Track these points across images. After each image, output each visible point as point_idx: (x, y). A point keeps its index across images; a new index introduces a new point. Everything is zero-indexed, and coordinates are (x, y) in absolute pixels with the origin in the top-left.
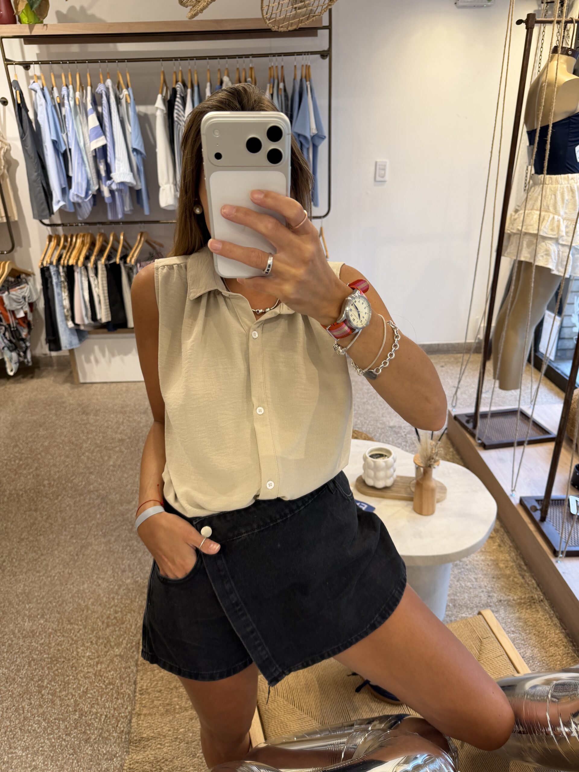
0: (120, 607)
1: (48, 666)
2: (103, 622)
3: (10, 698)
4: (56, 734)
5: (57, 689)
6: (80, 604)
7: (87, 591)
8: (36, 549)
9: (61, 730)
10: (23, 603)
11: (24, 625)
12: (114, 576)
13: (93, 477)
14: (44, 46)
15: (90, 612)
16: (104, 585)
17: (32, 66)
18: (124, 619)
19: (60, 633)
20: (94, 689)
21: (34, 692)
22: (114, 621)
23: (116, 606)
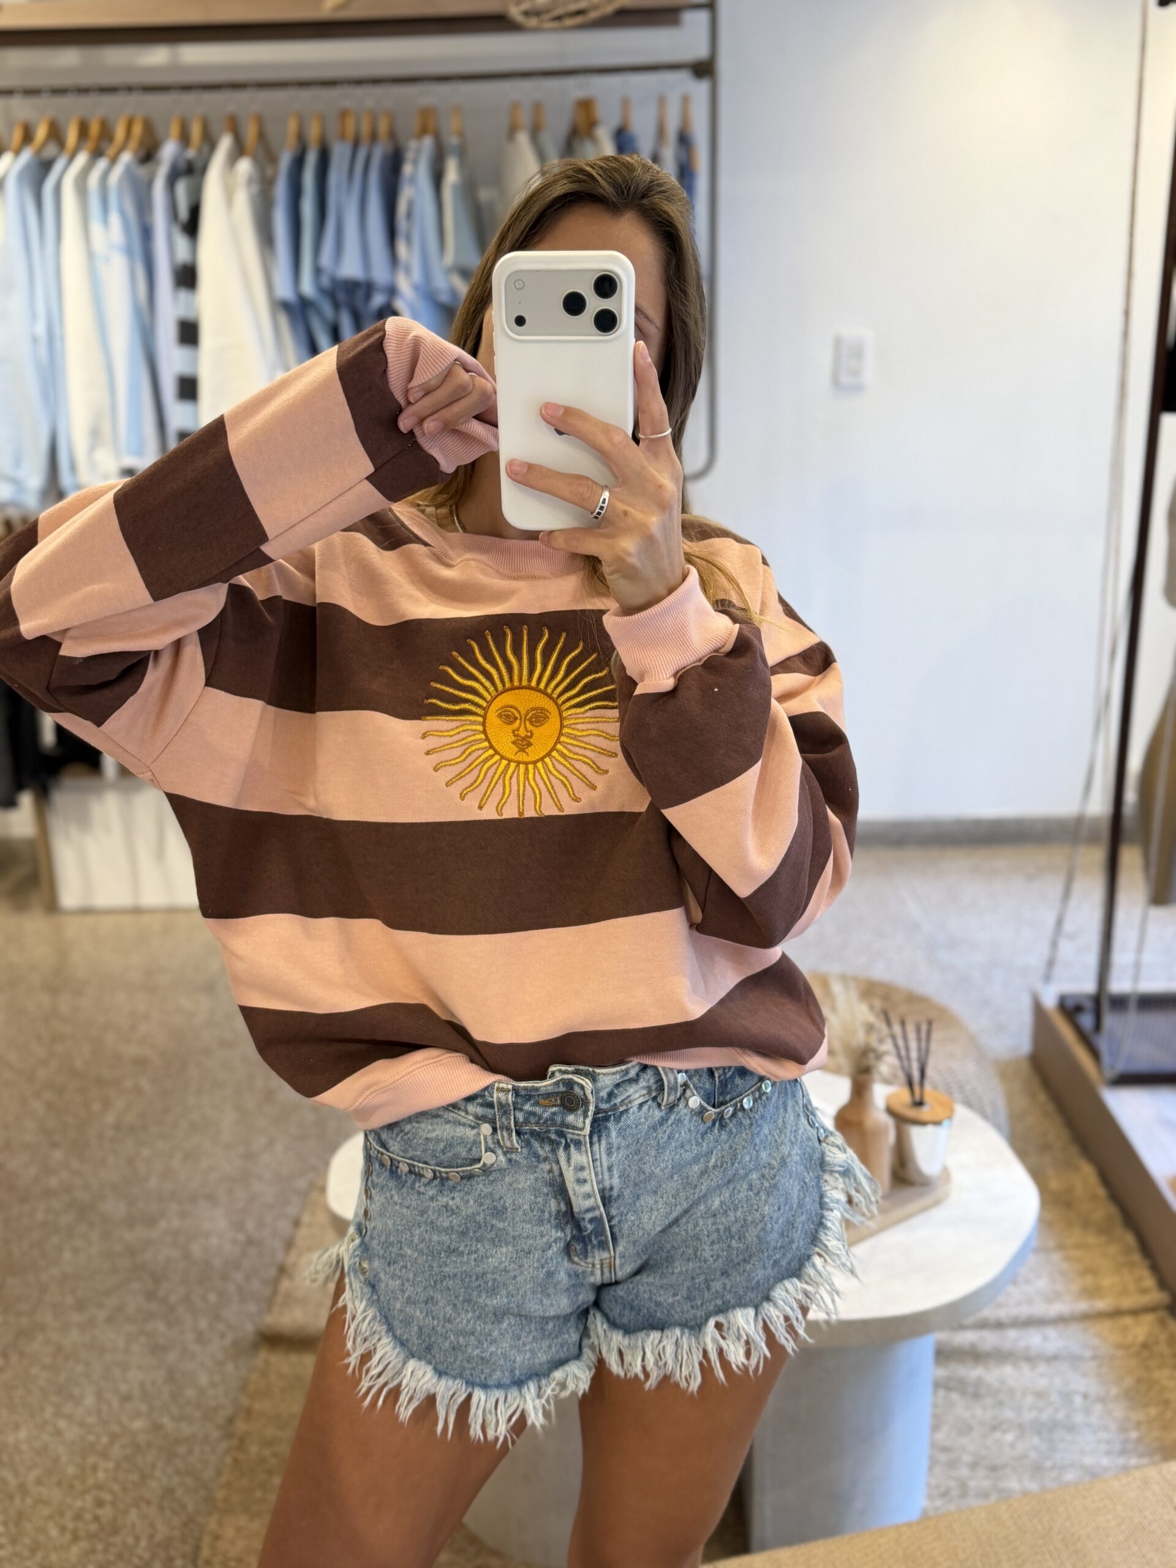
0: (112, 1492)
2: (63, 1529)
7: (24, 1447)
12: (99, 1411)
13: (58, 1155)
15: (29, 1501)
16: (72, 1433)
18: (120, 1522)
22: (93, 1527)
23: (99, 1487)
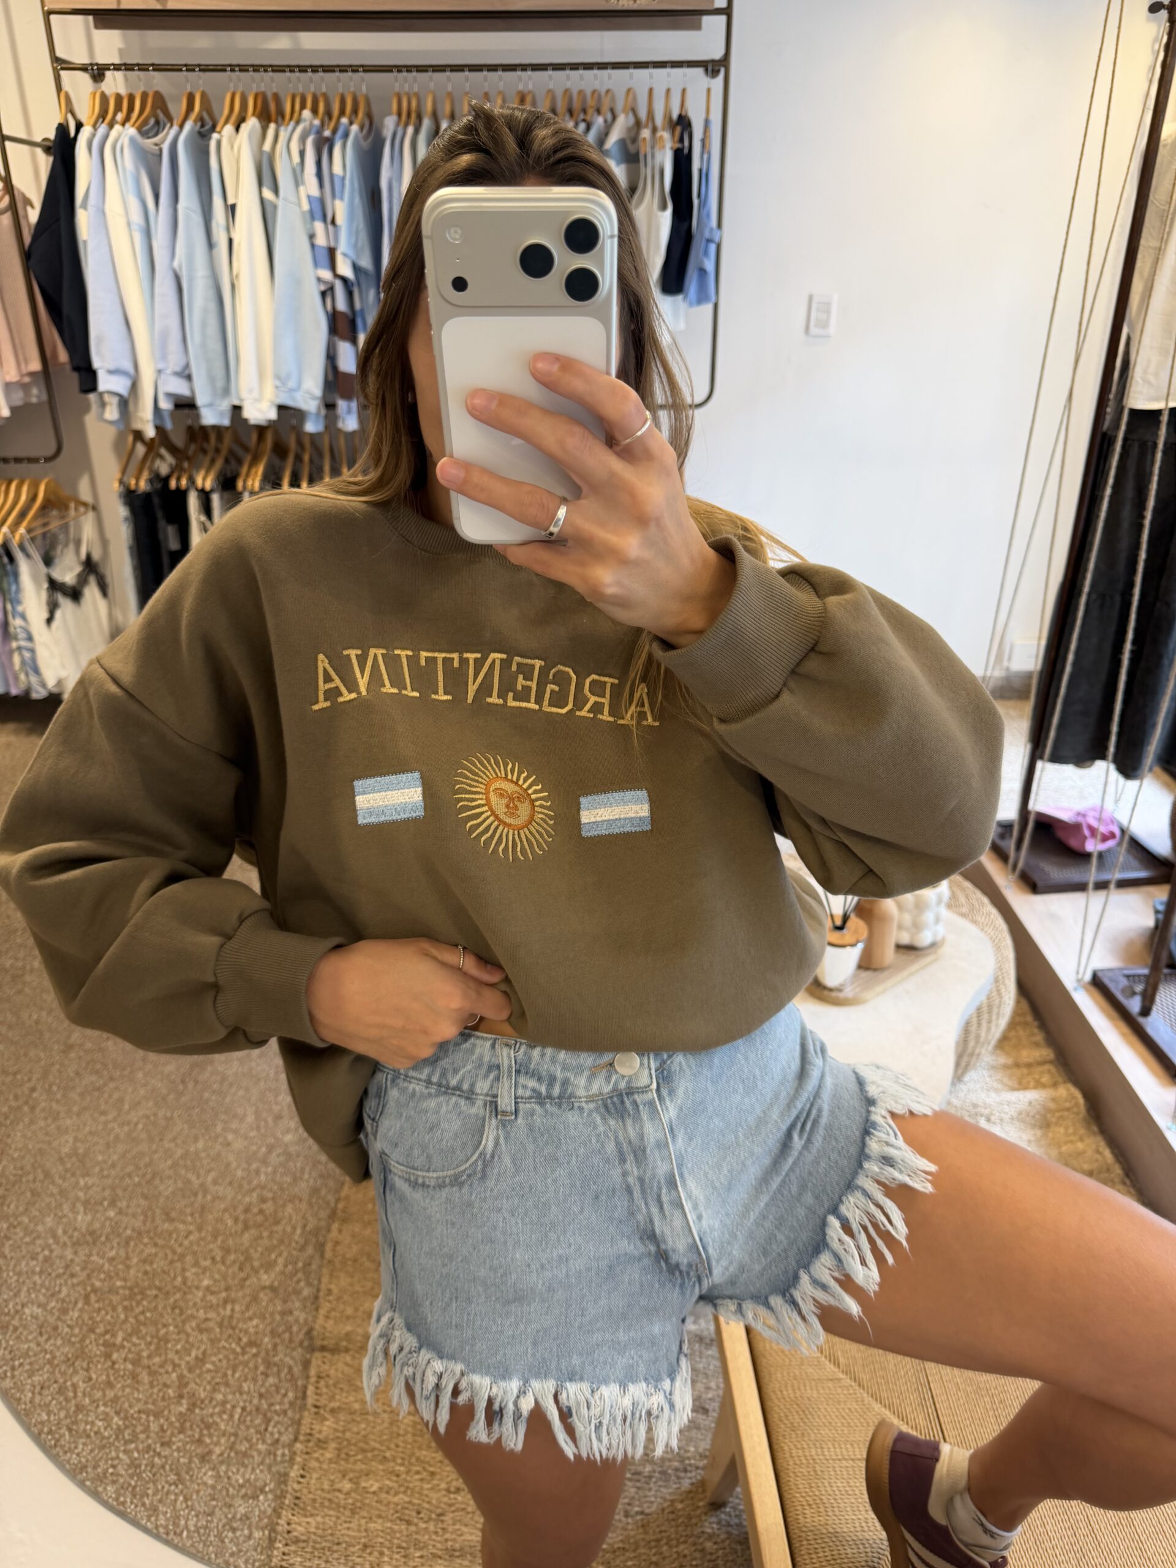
0: (271, 1190)
1: (126, 1303)
2: (236, 1220)
3: (47, 1367)
4: (143, 1442)
5: (142, 1351)
6: (188, 1182)
7: (203, 1155)
8: (98, 1066)
9: (152, 1435)
10: (73, 1175)
11: (75, 1219)
12: (258, 1128)
14: (134, 34)
15: (209, 1197)
16: (238, 1144)
17: (108, 74)
18: (280, 1214)
19: (151, 1238)
20: (219, 1352)
21: (96, 1355)
22: (260, 1218)
23: (263, 1188)
